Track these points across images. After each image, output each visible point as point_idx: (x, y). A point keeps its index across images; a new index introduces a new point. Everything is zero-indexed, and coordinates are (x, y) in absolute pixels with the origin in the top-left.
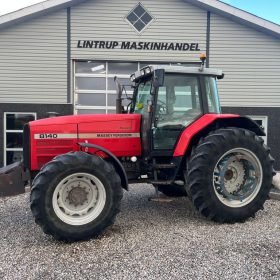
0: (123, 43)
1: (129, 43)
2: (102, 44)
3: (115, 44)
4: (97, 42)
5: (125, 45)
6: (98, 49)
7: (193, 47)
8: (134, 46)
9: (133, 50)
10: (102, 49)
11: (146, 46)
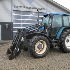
0: (27, 7)
1: (28, 7)
2: (21, 7)
3: (24, 7)
4: (19, 6)
5: (27, 8)
6: (20, 8)
7: (44, 9)
8: (29, 8)
9: (29, 9)
10: (21, 8)
11: (32, 8)
